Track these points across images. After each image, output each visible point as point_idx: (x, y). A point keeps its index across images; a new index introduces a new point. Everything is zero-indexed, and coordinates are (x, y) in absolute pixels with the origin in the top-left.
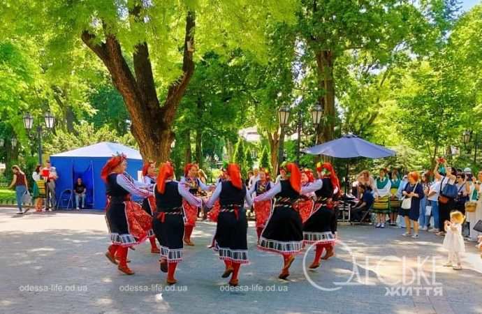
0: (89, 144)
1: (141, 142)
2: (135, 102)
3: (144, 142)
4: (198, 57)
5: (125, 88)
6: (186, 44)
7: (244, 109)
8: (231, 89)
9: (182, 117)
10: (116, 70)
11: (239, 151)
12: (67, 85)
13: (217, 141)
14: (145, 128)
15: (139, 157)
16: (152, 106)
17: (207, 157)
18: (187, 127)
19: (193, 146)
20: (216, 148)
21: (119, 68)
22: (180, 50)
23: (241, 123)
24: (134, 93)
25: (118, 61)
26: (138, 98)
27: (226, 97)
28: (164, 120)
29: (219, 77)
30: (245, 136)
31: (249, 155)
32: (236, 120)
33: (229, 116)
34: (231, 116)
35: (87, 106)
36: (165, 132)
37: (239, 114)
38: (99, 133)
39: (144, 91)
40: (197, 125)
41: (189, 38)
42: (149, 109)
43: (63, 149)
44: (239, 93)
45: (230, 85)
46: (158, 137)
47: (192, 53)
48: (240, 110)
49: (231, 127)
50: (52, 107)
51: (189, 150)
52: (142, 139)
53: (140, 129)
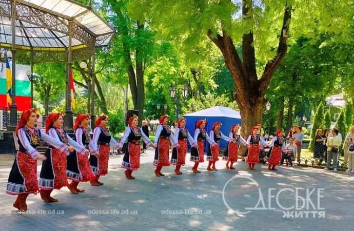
0: (209, 107)
1: (241, 106)
2: (239, 78)
3: (243, 106)
4: (292, 41)
5: (233, 68)
6: (282, 32)
7: (332, 80)
8: (322, 65)
9: (278, 88)
10: (228, 55)
11: (319, 113)
12: (201, 67)
13: (307, 106)
14: (244, 96)
15: (239, 117)
16: (251, 80)
17: (297, 118)
18: (281, 95)
19: (286, 110)
20: (306, 111)
21: (231, 54)
22: (278, 37)
23: (329, 92)
24: (240, 71)
25: (230, 48)
26: (242, 74)
27: (318, 70)
28: (259, 90)
29: (312, 56)
30: (332, 102)
31: (327, 116)
32: (325, 88)
33: (318, 85)
34: (318, 86)
35: (212, 82)
36: (259, 98)
37: (328, 84)
38: (216, 100)
39: (246, 69)
40: (290, 93)
41: (285, 28)
42: (249, 82)
43: (193, 111)
44: (329, 68)
45: (322, 61)
46: (253, 102)
47: (286, 38)
48: (328, 81)
49: (320, 94)
50: (191, 83)
51: (282, 112)
52: (242, 103)
53: (241, 97)
